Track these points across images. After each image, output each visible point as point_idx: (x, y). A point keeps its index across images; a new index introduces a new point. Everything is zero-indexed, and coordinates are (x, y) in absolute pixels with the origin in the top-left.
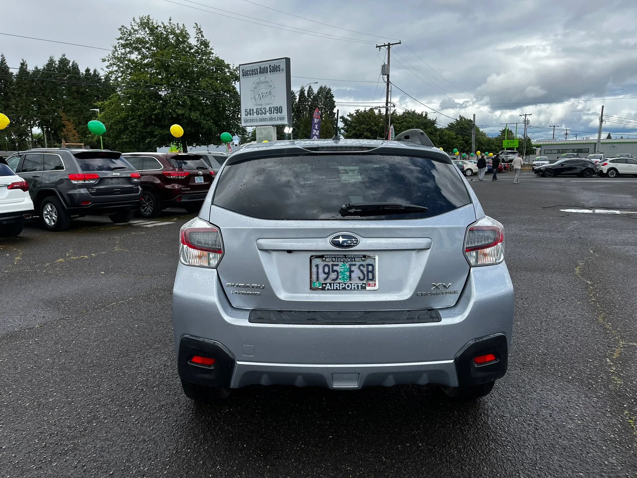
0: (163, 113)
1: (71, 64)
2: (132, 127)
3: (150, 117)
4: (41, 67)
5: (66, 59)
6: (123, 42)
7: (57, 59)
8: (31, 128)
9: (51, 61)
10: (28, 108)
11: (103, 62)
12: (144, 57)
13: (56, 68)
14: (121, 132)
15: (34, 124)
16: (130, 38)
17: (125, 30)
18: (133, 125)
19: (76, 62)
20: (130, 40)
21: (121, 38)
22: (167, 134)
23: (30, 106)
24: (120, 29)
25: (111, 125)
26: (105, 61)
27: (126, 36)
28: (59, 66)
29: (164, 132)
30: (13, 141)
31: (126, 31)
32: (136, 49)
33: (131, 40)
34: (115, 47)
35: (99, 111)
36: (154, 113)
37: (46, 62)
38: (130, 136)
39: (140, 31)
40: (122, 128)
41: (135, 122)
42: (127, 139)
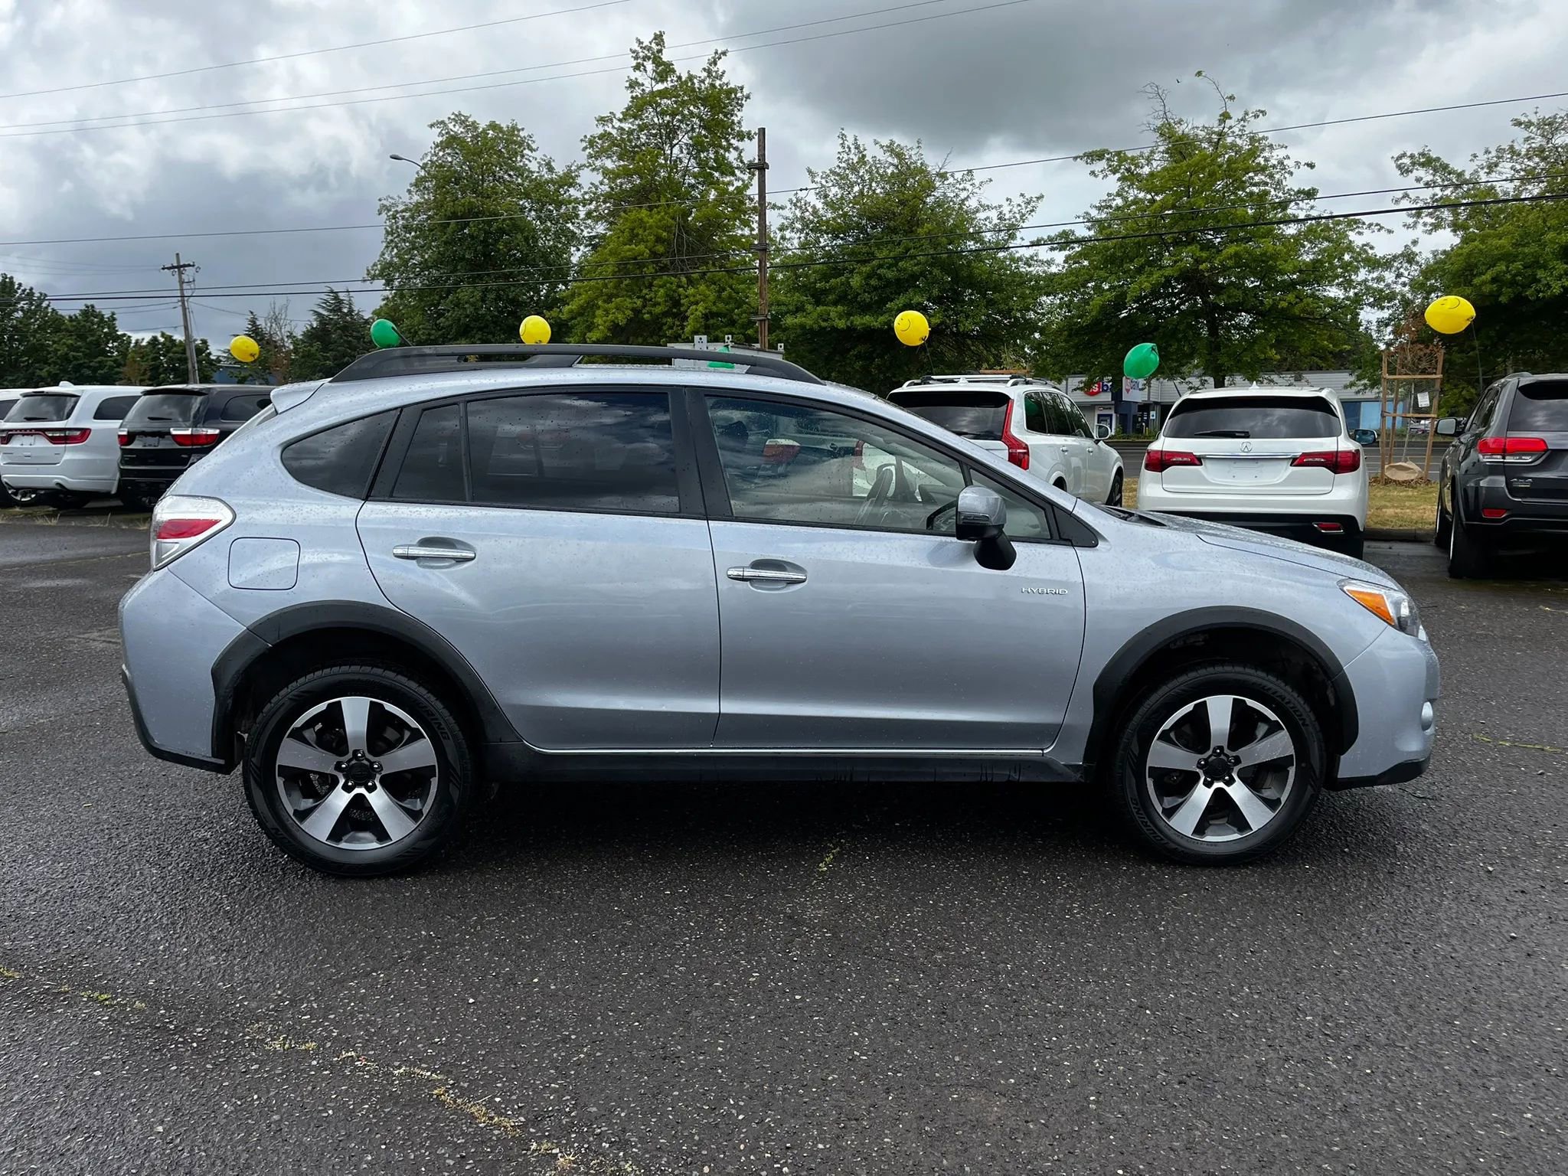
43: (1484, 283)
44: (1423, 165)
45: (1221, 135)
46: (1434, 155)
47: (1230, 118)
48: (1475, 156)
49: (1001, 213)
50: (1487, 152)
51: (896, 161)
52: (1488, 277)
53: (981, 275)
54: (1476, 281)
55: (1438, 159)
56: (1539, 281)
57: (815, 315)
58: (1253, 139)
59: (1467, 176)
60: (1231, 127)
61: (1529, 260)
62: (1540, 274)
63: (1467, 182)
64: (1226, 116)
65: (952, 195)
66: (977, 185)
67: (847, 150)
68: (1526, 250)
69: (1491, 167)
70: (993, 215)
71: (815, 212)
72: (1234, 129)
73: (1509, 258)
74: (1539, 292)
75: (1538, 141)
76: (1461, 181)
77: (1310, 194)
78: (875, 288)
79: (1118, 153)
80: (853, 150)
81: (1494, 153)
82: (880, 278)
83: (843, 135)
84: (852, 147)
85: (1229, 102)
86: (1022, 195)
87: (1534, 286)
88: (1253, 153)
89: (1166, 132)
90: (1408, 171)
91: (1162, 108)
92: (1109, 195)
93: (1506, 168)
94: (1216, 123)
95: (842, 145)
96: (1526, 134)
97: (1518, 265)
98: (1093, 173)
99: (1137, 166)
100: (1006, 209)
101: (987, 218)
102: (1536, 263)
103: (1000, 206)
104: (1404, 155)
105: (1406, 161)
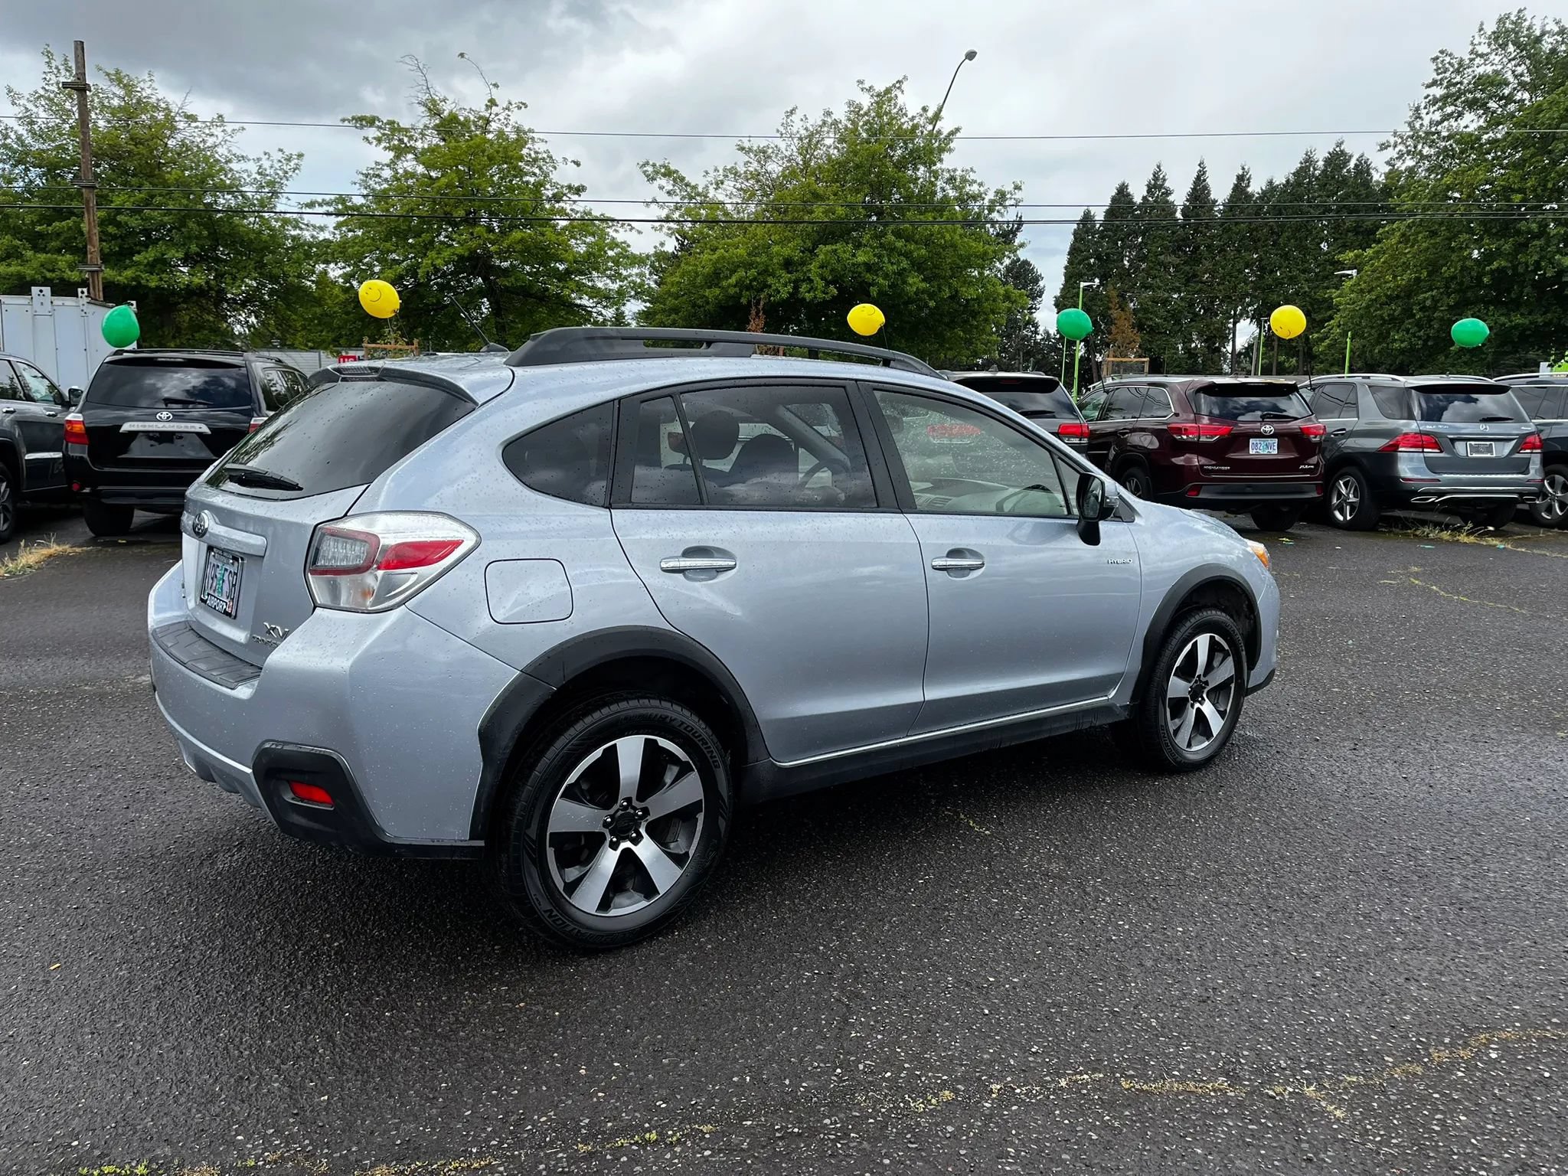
0: (1515, 268)
1: (1352, 165)
2: (1423, 309)
3: (1479, 278)
4: (1280, 180)
5: (1342, 151)
6: (1438, 92)
7: (1320, 157)
8: (1235, 324)
9: (1309, 161)
10: (1236, 278)
11: (1381, 149)
12: (1494, 123)
13: (1317, 178)
14: (1395, 322)
15: (1244, 313)
16: (1458, 79)
17: (1448, 59)
18: (1428, 303)
19: (1366, 156)
20: (1457, 83)
21: (1434, 83)
22: (1518, 324)
23: (1241, 271)
24: (1435, 59)
25: (1368, 307)
26: (1386, 148)
27: (1448, 75)
28: (1323, 171)
29: (1511, 321)
30: (1191, 354)
31: (1449, 63)
32: (1472, 105)
33: (1461, 83)
34: (1417, 109)
35: (1355, 274)
36: (1487, 268)
37: (1295, 166)
38: (1414, 335)
39: (1492, 57)
40: (1396, 313)
41: (1433, 296)
42: (1402, 342)
43: (730, 286)
44: (664, 175)
45: (488, 121)
46: (673, 168)
47: (497, 105)
48: (707, 173)
49: (260, 167)
50: (716, 170)
51: (122, 93)
52: (733, 280)
53: (247, 234)
54: (724, 283)
55: (676, 172)
56: (770, 286)
57: (35, 264)
58: (518, 130)
59: (700, 190)
60: (497, 115)
61: (761, 268)
62: (770, 280)
63: (699, 194)
64: (492, 103)
65: (199, 140)
66: (229, 131)
67: (55, 71)
68: (758, 260)
69: (719, 184)
70: (253, 167)
71: (19, 138)
72: (500, 117)
73: (748, 266)
74: (770, 296)
75: (754, 166)
76: (692, 192)
77: (579, 190)
78: (114, 237)
79: (391, 123)
80: (63, 72)
81: (721, 172)
82: (118, 225)
83: (48, 52)
84: (61, 68)
85: (494, 90)
86: (281, 150)
87: (766, 290)
88: (521, 142)
89: (433, 108)
90: (653, 179)
91: (424, 83)
92: (377, 163)
93: (729, 185)
94: (483, 108)
95: (48, 63)
96: (747, 159)
97: (753, 272)
98: (366, 139)
99: (411, 138)
100: (266, 164)
101: (245, 171)
102: (765, 272)
103: (259, 159)
104: (647, 163)
105: (650, 169)
